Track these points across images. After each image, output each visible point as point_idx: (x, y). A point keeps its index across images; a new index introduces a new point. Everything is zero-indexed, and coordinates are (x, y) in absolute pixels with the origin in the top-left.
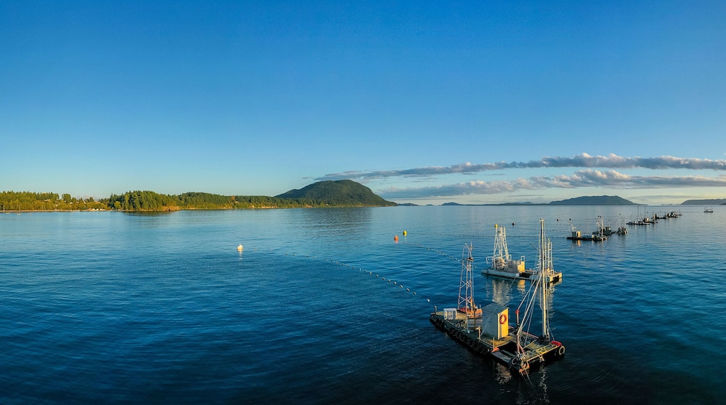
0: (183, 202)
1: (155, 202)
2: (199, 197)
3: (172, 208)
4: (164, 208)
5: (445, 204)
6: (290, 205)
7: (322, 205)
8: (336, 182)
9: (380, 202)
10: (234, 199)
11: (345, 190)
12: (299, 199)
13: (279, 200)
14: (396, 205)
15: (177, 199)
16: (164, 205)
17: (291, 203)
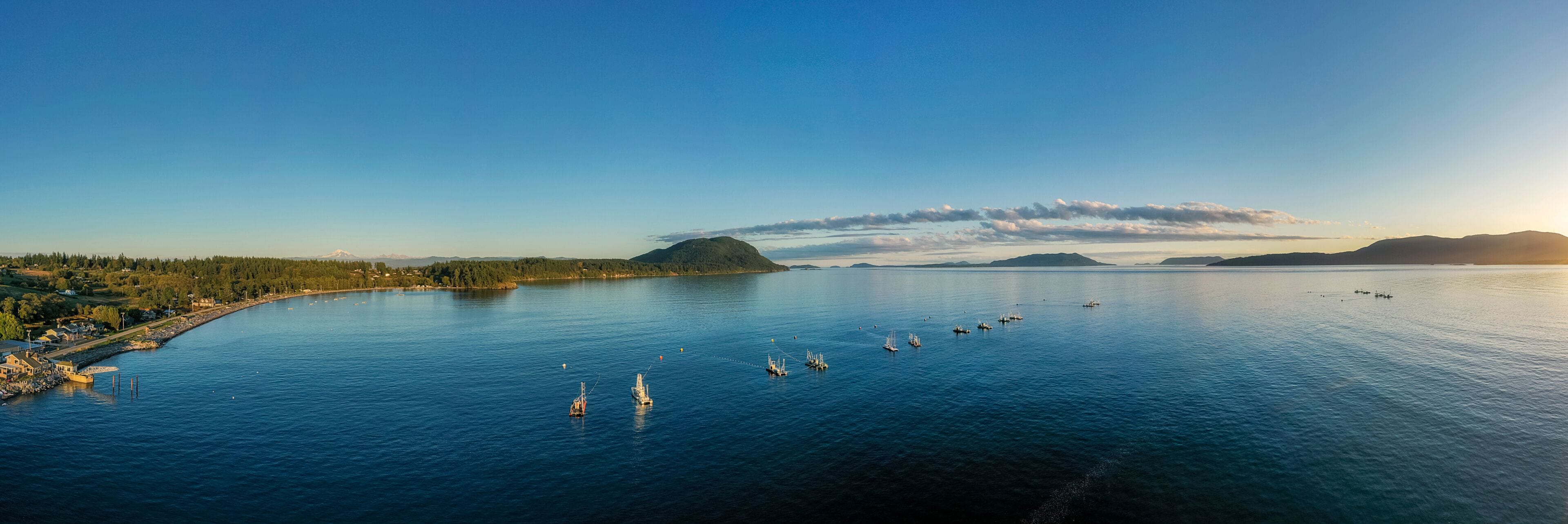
0: (519, 271)
1: (489, 278)
2: (539, 264)
3: (509, 285)
4: (500, 286)
5: (855, 266)
6: (650, 272)
7: (690, 272)
8: (712, 240)
9: (767, 266)
10: (580, 264)
11: (722, 250)
12: (662, 265)
13: (635, 267)
14: (785, 268)
15: (512, 267)
16: (500, 281)
17: (652, 270)
